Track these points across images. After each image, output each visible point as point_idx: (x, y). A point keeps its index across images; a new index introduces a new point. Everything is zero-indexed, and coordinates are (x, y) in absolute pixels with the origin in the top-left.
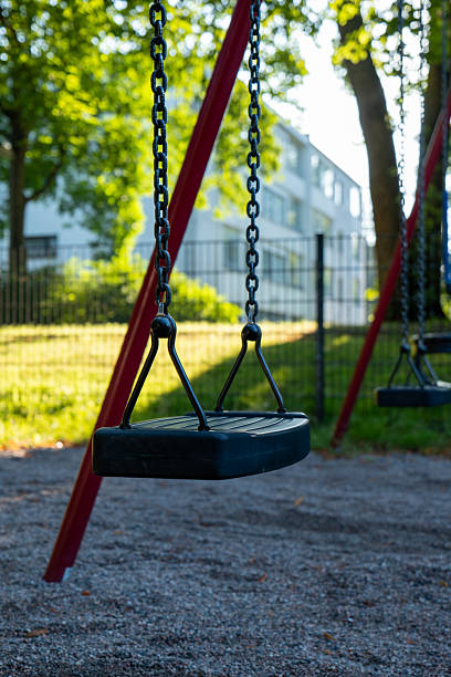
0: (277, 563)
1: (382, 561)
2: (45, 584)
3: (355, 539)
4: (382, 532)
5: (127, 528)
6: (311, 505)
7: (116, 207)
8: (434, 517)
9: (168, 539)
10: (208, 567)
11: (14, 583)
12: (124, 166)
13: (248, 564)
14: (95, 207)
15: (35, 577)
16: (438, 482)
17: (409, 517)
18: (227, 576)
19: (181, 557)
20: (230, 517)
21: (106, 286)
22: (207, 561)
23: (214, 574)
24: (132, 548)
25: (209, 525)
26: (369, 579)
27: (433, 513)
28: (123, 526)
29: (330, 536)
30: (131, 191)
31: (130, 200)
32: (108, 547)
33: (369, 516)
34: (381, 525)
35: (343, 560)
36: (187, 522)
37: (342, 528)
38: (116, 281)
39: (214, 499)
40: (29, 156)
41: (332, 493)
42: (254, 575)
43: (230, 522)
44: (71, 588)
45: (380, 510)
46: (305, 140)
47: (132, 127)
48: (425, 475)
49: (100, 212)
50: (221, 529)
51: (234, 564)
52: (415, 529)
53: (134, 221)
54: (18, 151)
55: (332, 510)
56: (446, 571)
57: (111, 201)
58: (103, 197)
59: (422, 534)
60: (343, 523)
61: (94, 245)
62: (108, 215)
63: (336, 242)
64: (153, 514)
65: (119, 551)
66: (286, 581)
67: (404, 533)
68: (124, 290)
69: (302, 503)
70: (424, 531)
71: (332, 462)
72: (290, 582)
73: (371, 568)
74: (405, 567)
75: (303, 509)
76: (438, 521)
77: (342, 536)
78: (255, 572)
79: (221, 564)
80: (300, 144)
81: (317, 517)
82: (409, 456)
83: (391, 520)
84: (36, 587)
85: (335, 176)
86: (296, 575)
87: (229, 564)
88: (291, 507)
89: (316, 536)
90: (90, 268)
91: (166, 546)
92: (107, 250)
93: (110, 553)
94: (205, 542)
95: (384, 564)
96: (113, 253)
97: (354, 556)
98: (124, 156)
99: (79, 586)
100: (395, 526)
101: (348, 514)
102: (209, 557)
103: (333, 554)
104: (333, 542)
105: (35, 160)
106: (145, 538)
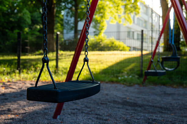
0: (115, 116)
1: (142, 116)
2: (53, 119)
3: (139, 109)
4: (147, 107)
5: (81, 104)
6: (131, 99)
7: (100, 23)
8: (162, 104)
9: (90, 108)
10: (96, 116)
11: (45, 119)
12: (101, 13)
13: (107, 116)
14: (95, 23)
15: (50, 117)
16: (167, 94)
17: (155, 103)
18: (100, 119)
19: (90, 113)
20: (109, 102)
21: (97, 42)
22: (97, 114)
23: (97, 118)
24: (79, 110)
25: (103, 104)
26: (136, 121)
27: (162, 102)
28: (80, 103)
29: (133, 108)
30: (103, 19)
31: (103, 21)
32: (74, 109)
33: (145, 103)
34: (147, 105)
35: (133, 115)
36: (97, 103)
37: (137, 106)
38: (99, 41)
39: (106, 97)
40: (79, 11)
41: (138, 96)
42: (107, 119)
43: (109, 103)
44: (58, 121)
45: (148, 101)
46: (148, 6)
47: (104, 4)
48: (165, 92)
49: (96, 24)
50: (105, 105)
51: (103, 116)
52: (156, 107)
53: (103, 26)
54: (76, 9)
55: (136, 101)
56: (158, 120)
57: (99, 22)
58: (97, 21)
59: (157, 108)
60: (138, 104)
61: (95, 32)
62: (98, 25)
63: (155, 32)
64: (89, 101)
65: (76, 111)
66: (114, 121)
67: (153, 108)
68: (101, 43)
69: (129, 99)
70: (158, 107)
71: (142, 88)
72: (115, 121)
73: (138, 118)
74: (147, 118)
75: (128, 100)
76: (163, 105)
77: (136, 108)
78: (107, 118)
79: (100, 115)
80: (147, 7)
81: (131, 103)
82: (162, 86)
83: (150, 104)
84: (50, 120)
85: (156, 15)
86: (118, 119)
87: (102, 115)
88: (125, 100)
89: (129, 108)
90: (93, 38)
91: (89, 110)
92: (97, 33)
93: (73, 111)
94: (99, 109)
95: (142, 117)
96: (99, 34)
97: (136, 114)
98: (102, 11)
99: (60, 120)
100: (151, 106)
101: (140, 102)
102: (97, 113)
103: (131, 113)
104: (133, 110)
105: (80, 12)
106: (84, 107)
